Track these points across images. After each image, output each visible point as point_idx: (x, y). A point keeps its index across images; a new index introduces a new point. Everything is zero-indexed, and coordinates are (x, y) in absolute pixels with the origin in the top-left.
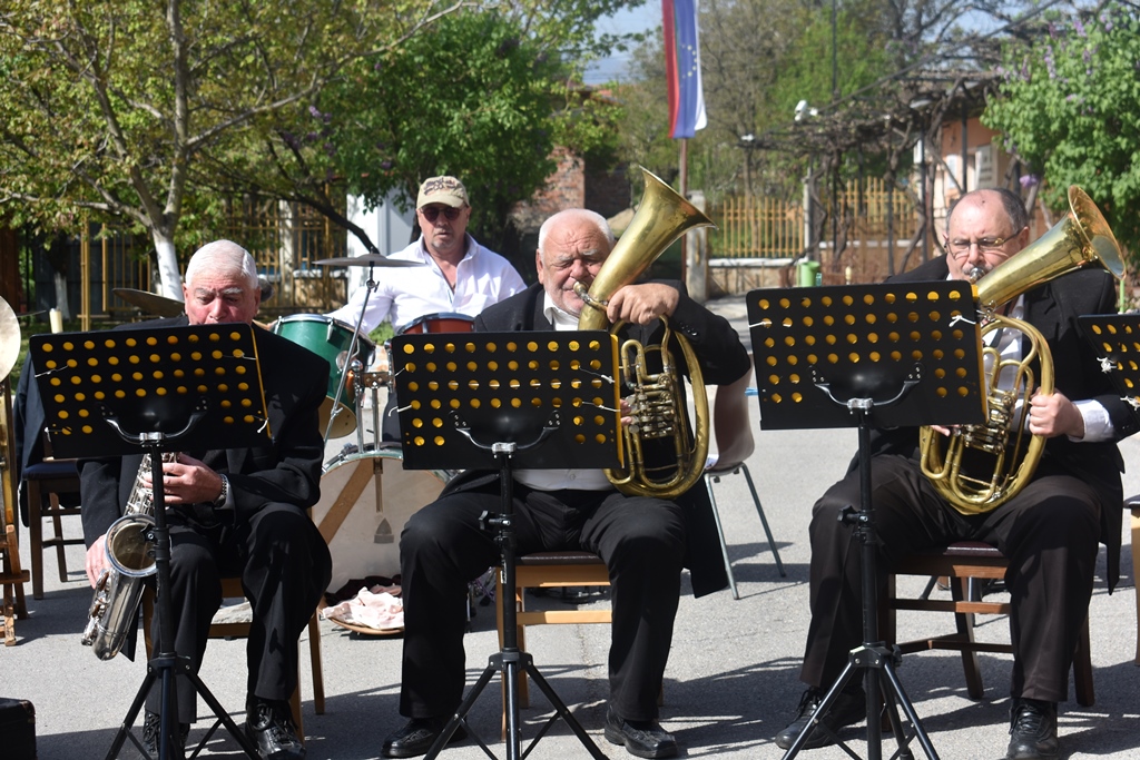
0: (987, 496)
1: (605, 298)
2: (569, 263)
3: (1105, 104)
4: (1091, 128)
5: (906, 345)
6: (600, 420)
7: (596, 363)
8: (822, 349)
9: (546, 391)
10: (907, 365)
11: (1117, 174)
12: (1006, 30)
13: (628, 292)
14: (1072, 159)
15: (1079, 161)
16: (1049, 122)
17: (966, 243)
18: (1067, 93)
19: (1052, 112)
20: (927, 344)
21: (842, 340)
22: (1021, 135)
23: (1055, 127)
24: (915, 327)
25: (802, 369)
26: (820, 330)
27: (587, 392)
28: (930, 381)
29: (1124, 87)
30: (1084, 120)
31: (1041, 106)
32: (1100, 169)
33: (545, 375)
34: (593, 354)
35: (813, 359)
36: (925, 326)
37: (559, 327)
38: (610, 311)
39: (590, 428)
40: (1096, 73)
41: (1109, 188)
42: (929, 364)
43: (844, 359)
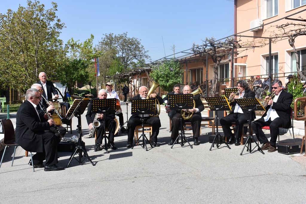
0: (187, 118)
1: (150, 95)
2: (144, 92)
3: (166, 73)
4: (164, 77)
5: (186, 101)
6: (153, 109)
7: (153, 103)
8: (177, 101)
9: (148, 106)
10: (186, 102)
11: (167, 82)
12: (151, 63)
13: (152, 94)
14: (161, 80)
15: (162, 81)
16: (158, 75)
17: (186, 91)
18: (161, 72)
19: (159, 74)
20: (188, 101)
21: (179, 100)
22: (155, 77)
23: (159, 76)
24: (187, 99)
25: (175, 103)
26: (177, 99)
27: (152, 106)
28: (188, 104)
29: (168, 71)
30: (163, 75)
31: (158, 74)
32: (165, 82)
33: (148, 104)
34: (153, 102)
35: (176, 102)
36: (188, 98)
37: (142, 99)
38: (150, 97)
39: (152, 110)
40: (165, 69)
41: (166, 84)
42: (188, 103)
43: (179, 102)
